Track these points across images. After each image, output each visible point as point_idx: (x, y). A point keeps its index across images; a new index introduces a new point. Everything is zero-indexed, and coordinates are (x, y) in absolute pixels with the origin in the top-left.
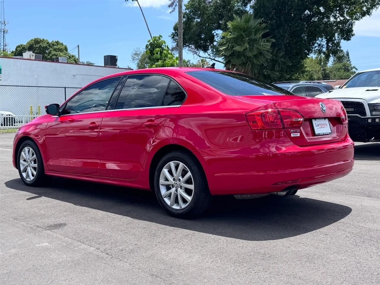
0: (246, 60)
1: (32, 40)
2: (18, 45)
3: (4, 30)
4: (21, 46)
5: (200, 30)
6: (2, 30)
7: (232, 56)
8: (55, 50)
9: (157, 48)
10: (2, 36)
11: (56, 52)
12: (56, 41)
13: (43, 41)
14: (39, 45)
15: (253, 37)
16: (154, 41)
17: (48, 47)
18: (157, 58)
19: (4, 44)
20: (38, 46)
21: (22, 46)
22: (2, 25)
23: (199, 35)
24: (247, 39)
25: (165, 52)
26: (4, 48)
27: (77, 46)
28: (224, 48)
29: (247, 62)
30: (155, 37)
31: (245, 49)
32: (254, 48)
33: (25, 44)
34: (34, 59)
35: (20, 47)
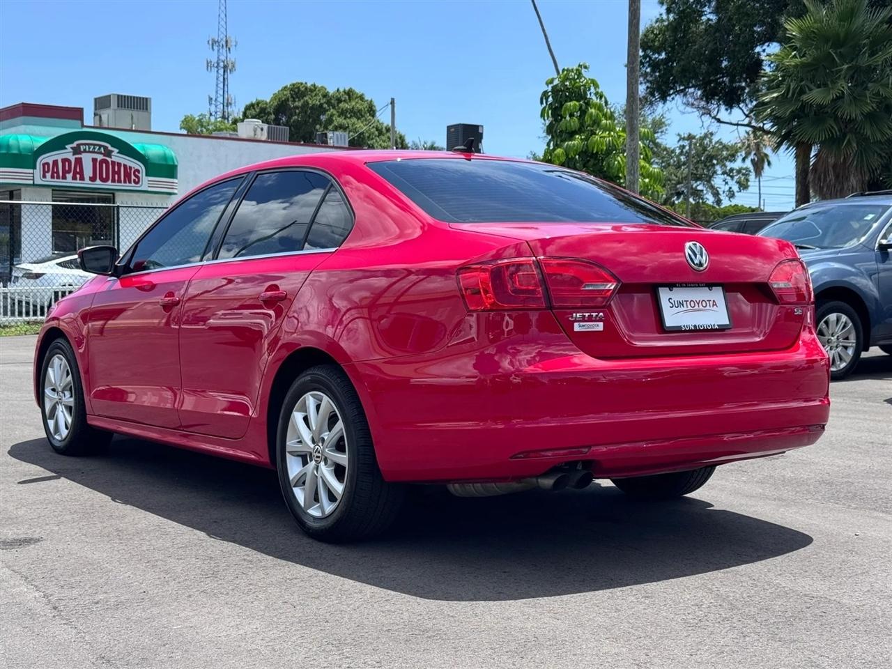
0: (840, 130)
1: (286, 87)
2: (248, 103)
3: (226, 63)
4: (256, 106)
5: (715, 46)
6: (222, 64)
7: (799, 117)
8: (343, 113)
9: (571, 101)
10: (221, 79)
11: (345, 119)
12: (347, 89)
13: (314, 89)
14: (302, 101)
15: (864, 61)
16: (563, 82)
17: (325, 106)
18: (569, 129)
19: (226, 101)
20: (299, 104)
21: (260, 105)
22: (221, 51)
23: (713, 60)
24: (846, 66)
25: (592, 111)
26: (226, 110)
27: (390, 101)
28: (775, 95)
29: (844, 136)
30: (568, 70)
31: (838, 98)
32: (868, 93)
33: (268, 101)
34: (264, 137)
35: (254, 109)
